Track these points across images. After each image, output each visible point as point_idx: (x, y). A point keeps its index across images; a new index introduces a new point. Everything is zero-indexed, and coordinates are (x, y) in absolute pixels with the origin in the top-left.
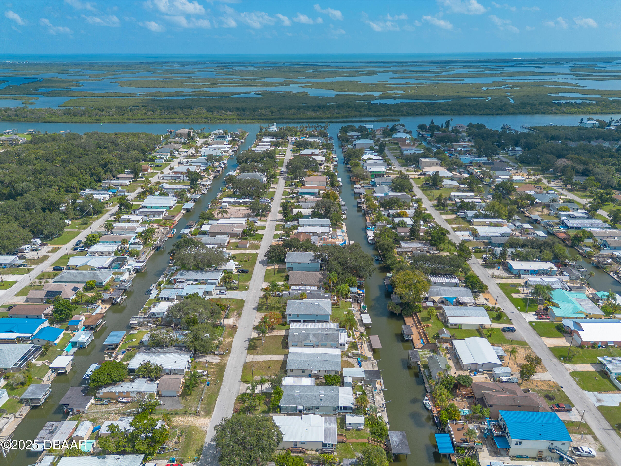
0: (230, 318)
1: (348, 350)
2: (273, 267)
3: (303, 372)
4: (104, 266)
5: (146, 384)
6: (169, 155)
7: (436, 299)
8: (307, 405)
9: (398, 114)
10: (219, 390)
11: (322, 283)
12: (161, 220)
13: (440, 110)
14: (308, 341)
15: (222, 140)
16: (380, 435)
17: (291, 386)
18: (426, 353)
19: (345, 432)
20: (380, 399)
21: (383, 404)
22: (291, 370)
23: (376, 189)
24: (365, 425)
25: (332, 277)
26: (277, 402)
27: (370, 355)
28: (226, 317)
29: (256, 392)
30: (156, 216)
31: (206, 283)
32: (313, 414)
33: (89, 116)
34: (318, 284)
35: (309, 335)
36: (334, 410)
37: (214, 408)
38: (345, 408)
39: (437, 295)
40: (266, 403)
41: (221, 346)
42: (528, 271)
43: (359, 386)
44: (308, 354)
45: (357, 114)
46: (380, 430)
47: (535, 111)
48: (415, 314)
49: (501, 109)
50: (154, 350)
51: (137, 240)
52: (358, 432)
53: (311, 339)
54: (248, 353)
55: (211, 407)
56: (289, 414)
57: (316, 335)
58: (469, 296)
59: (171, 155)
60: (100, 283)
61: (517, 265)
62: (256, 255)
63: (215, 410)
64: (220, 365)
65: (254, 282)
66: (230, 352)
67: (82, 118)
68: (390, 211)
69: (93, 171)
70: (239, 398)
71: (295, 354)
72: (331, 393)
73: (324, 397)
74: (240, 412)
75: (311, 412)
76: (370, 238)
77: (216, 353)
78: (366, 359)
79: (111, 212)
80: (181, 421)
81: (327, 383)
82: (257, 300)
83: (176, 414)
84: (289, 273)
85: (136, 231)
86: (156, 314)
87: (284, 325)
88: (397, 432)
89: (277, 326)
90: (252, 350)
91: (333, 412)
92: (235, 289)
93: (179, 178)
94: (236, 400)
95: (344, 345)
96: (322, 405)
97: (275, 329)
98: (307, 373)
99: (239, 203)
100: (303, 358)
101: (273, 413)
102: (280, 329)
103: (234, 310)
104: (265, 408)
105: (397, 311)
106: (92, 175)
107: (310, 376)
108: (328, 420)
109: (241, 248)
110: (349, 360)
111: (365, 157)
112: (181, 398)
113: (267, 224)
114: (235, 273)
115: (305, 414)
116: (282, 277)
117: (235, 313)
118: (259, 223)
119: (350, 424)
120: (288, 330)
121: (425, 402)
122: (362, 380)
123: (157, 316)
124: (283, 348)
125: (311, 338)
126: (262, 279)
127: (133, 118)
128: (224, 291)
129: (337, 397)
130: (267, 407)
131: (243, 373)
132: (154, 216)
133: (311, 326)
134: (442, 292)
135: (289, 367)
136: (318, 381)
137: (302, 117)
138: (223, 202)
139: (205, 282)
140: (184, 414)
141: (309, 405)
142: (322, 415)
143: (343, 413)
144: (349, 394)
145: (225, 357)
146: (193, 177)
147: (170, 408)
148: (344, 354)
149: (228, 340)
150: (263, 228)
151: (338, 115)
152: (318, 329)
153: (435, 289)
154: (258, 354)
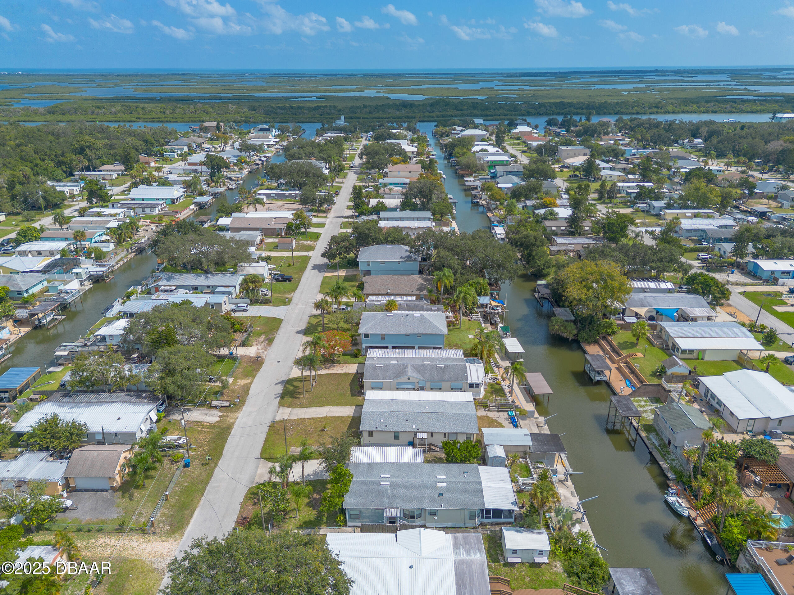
0: (251, 346)
1: (485, 396)
2: (336, 274)
3: (397, 437)
4: (35, 269)
5: (43, 463)
6: (186, 149)
7: (642, 311)
8: (410, 507)
9: (514, 113)
10: (210, 475)
11: (424, 292)
12: (154, 216)
13: (572, 109)
14: (404, 379)
15: (265, 133)
16: (592, 580)
17: (370, 465)
18: (643, 403)
19: (503, 572)
20: (568, 494)
21: (578, 505)
22: (371, 433)
23: (498, 180)
24: (553, 554)
25: (444, 278)
26: (337, 500)
27: (529, 407)
28: (244, 344)
29: (291, 479)
30: (148, 211)
31: (213, 293)
32: (424, 526)
33: (82, 114)
34: (418, 293)
35: (405, 367)
36: (472, 517)
37: (191, 516)
38: (497, 513)
39: (642, 305)
40: (313, 504)
41: (226, 391)
42: (789, 272)
43: (521, 466)
44: (403, 402)
45: (457, 112)
46: (591, 567)
47: (702, 109)
48: (604, 338)
49: (655, 107)
50: (81, 398)
51: (105, 238)
52: (537, 570)
53: (410, 374)
54: (281, 405)
55: (186, 513)
56: (365, 529)
57: (420, 368)
58: (702, 307)
59: (189, 149)
60: (19, 293)
61: (767, 265)
62: (308, 258)
63: (193, 520)
64: (219, 427)
65: (302, 293)
66: (242, 402)
67: (73, 116)
68: (527, 202)
69: (62, 159)
70: (253, 494)
71: (379, 402)
72: (462, 479)
73: (447, 488)
74: (250, 525)
75: (418, 522)
76: (499, 236)
77: (214, 403)
78: (525, 415)
79: (77, 207)
80: (106, 546)
81: (451, 459)
82: (306, 319)
83: (100, 531)
84: (364, 279)
85: (108, 226)
86: (107, 338)
87: (355, 356)
88: (631, 570)
89: (342, 358)
90: (290, 400)
91: (470, 523)
92: (266, 302)
93: (195, 171)
94: (246, 497)
95: (477, 386)
96: (443, 505)
97: (338, 362)
98: (404, 438)
99: (284, 197)
100: (395, 408)
101: (329, 526)
102: (347, 362)
103: (261, 334)
104: (309, 514)
105: (569, 333)
106: (59, 164)
107: (411, 444)
108: (461, 541)
109: (282, 249)
110: (490, 414)
111: (476, 149)
112: (120, 493)
113: (327, 221)
114: (267, 281)
115: (404, 527)
116: (353, 286)
117: (263, 338)
118: (315, 220)
119: (515, 551)
120: (362, 364)
121: (671, 499)
122: (525, 453)
123: (109, 342)
124: (353, 395)
125: (410, 372)
126: (318, 289)
127: (145, 117)
128: (245, 305)
129: (478, 488)
130: (314, 512)
131: (266, 441)
132: (143, 210)
133: (409, 354)
134: (651, 300)
135: (365, 426)
136: (429, 455)
137: (380, 116)
138: (259, 194)
139: (212, 290)
140: (117, 530)
141: (412, 505)
142: (446, 529)
143: (492, 524)
144: (503, 481)
145: (232, 412)
146: (214, 163)
147: (88, 517)
148: (481, 404)
149: (242, 382)
150: (322, 225)
151: (431, 114)
152: (424, 359)
153: (636, 296)
154: (302, 406)
